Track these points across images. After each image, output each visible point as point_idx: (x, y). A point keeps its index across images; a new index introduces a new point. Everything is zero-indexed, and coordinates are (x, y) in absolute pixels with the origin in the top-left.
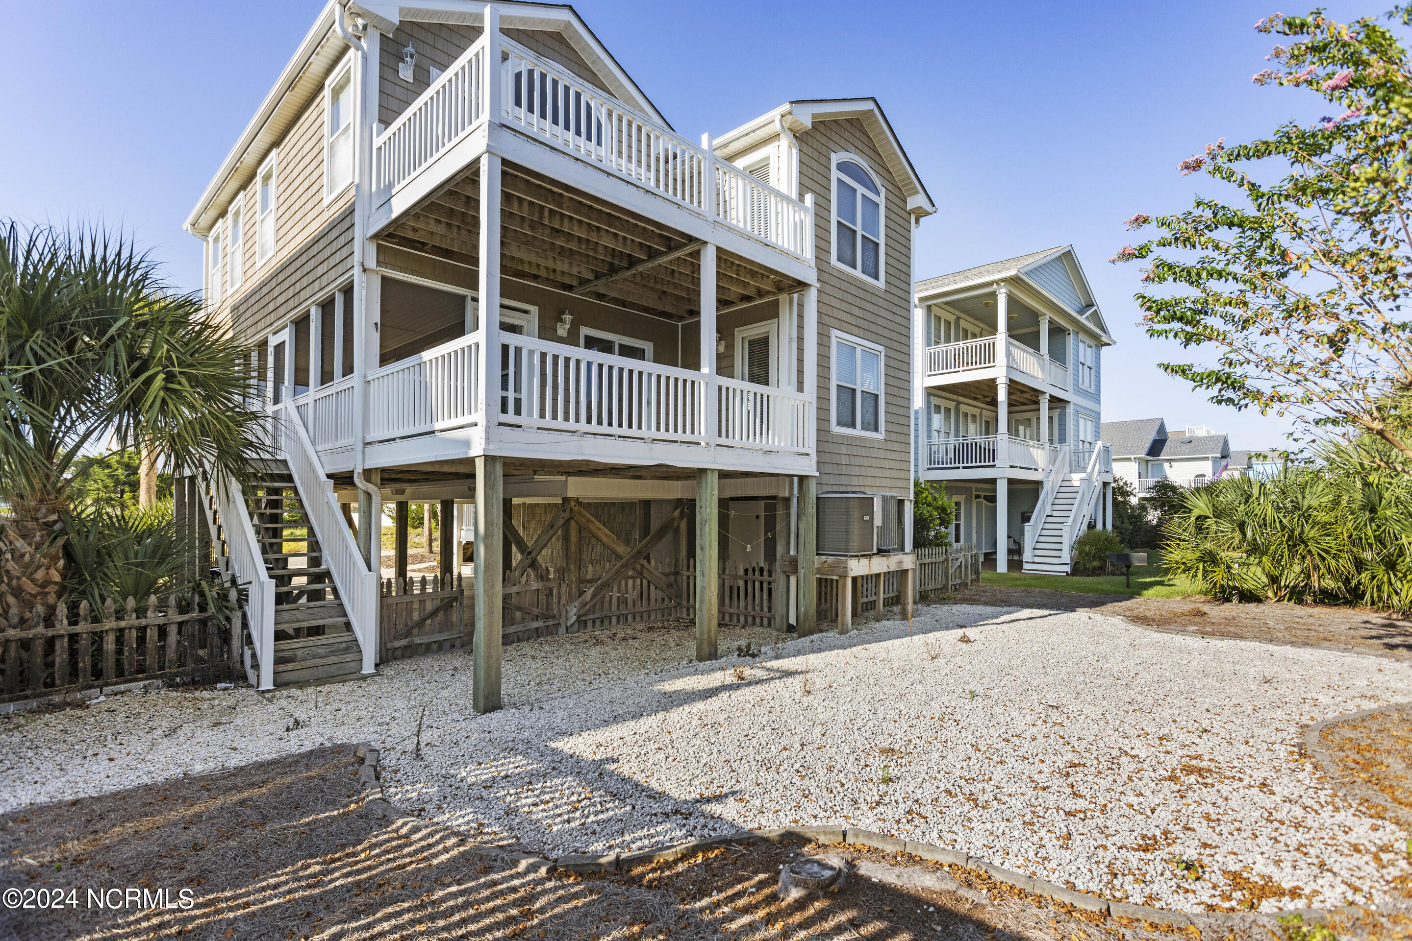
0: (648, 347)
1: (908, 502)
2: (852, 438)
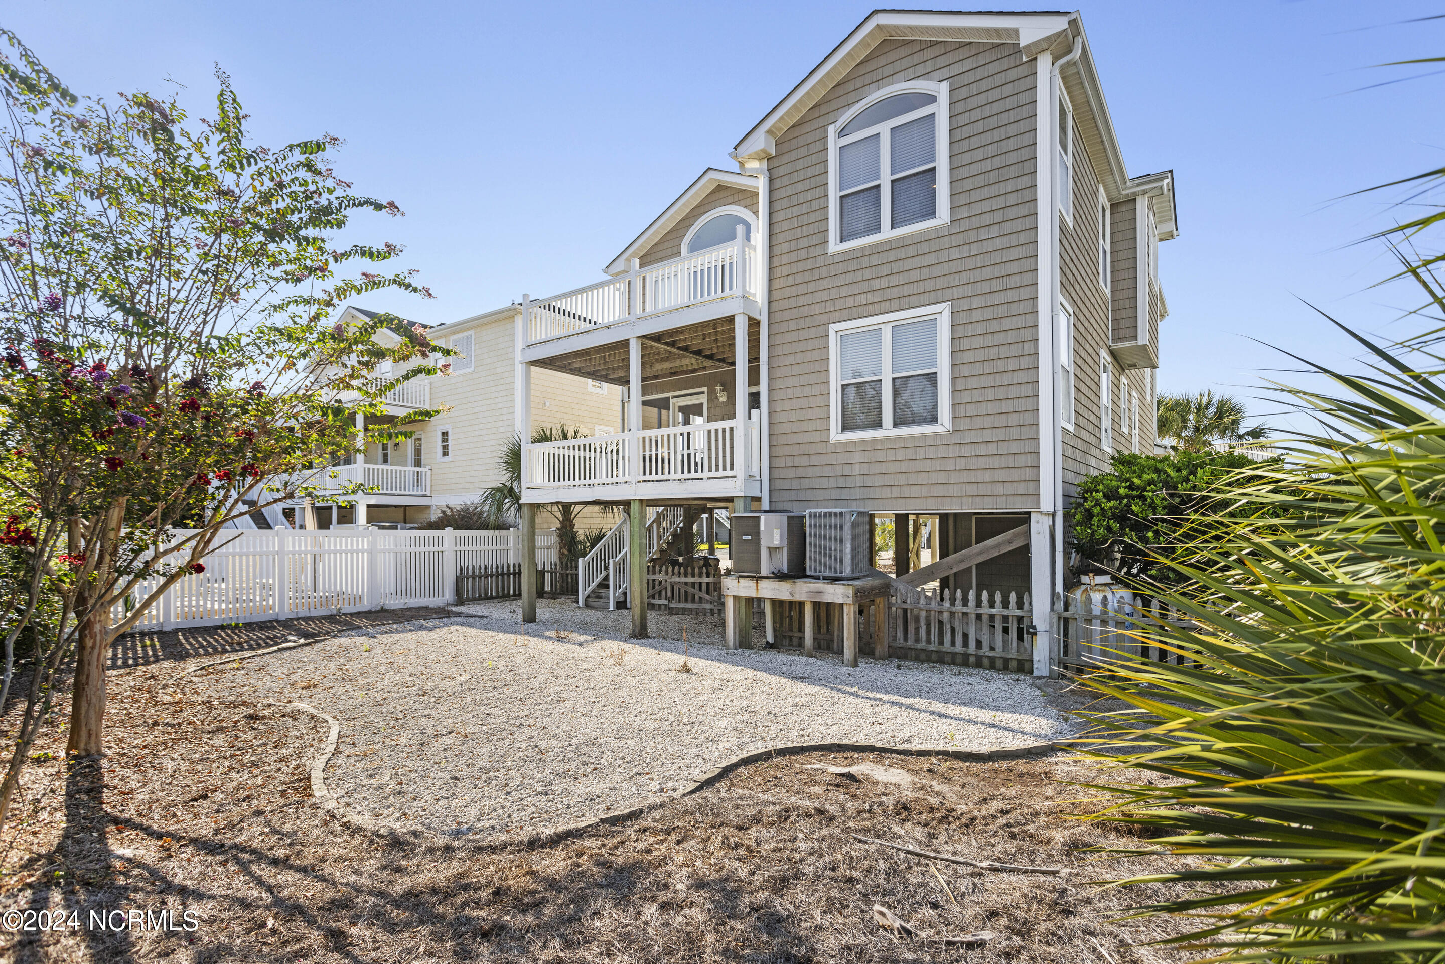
1: (1039, 516)
2: (874, 441)
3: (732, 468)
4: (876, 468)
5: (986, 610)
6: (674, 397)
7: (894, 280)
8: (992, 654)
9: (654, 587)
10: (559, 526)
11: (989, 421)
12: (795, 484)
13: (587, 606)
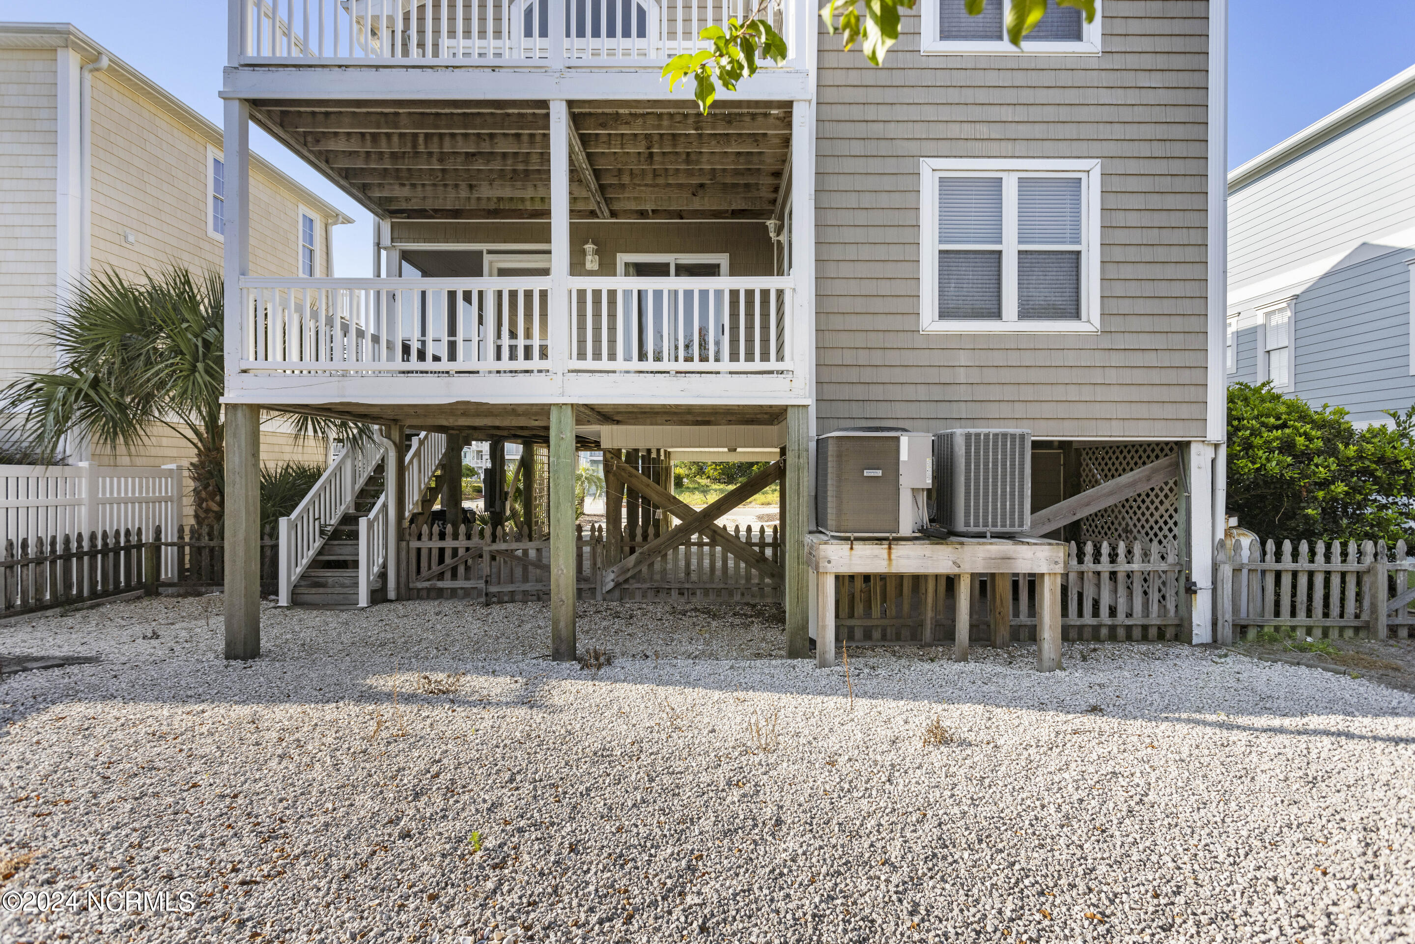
0: (723, 259)
1: (1201, 445)
2: (989, 337)
3: (780, 358)
4: (991, 375)
5: (1122, 567)
6: (490, 252)
7: (1021, 114)
8: (1129, 622)
9: (441, 560)
10: (195, 460)
11: (1146, 324)
12: (859, 392)
13: (296, 602)
